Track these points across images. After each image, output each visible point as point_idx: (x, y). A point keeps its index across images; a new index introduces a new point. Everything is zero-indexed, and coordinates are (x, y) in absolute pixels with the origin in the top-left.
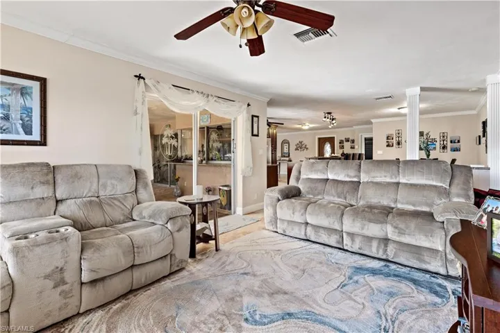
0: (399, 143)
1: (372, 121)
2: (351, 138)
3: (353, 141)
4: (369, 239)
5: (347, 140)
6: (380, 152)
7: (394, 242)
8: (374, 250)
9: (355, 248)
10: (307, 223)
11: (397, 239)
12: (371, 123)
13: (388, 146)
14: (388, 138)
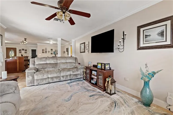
0: (46, 52)
1: (37, 44)
2: (25, 49)
3: (26, 50)
4: (67, 76)
5: (23, 50)
6: (40, 55)
7: (72, 75)
8: (68, 78)
9: (64, 79)
10: (48, 78)
11: (73, 74)
12: (37, 45)
13: (43, 53)
14: (43, 50)
